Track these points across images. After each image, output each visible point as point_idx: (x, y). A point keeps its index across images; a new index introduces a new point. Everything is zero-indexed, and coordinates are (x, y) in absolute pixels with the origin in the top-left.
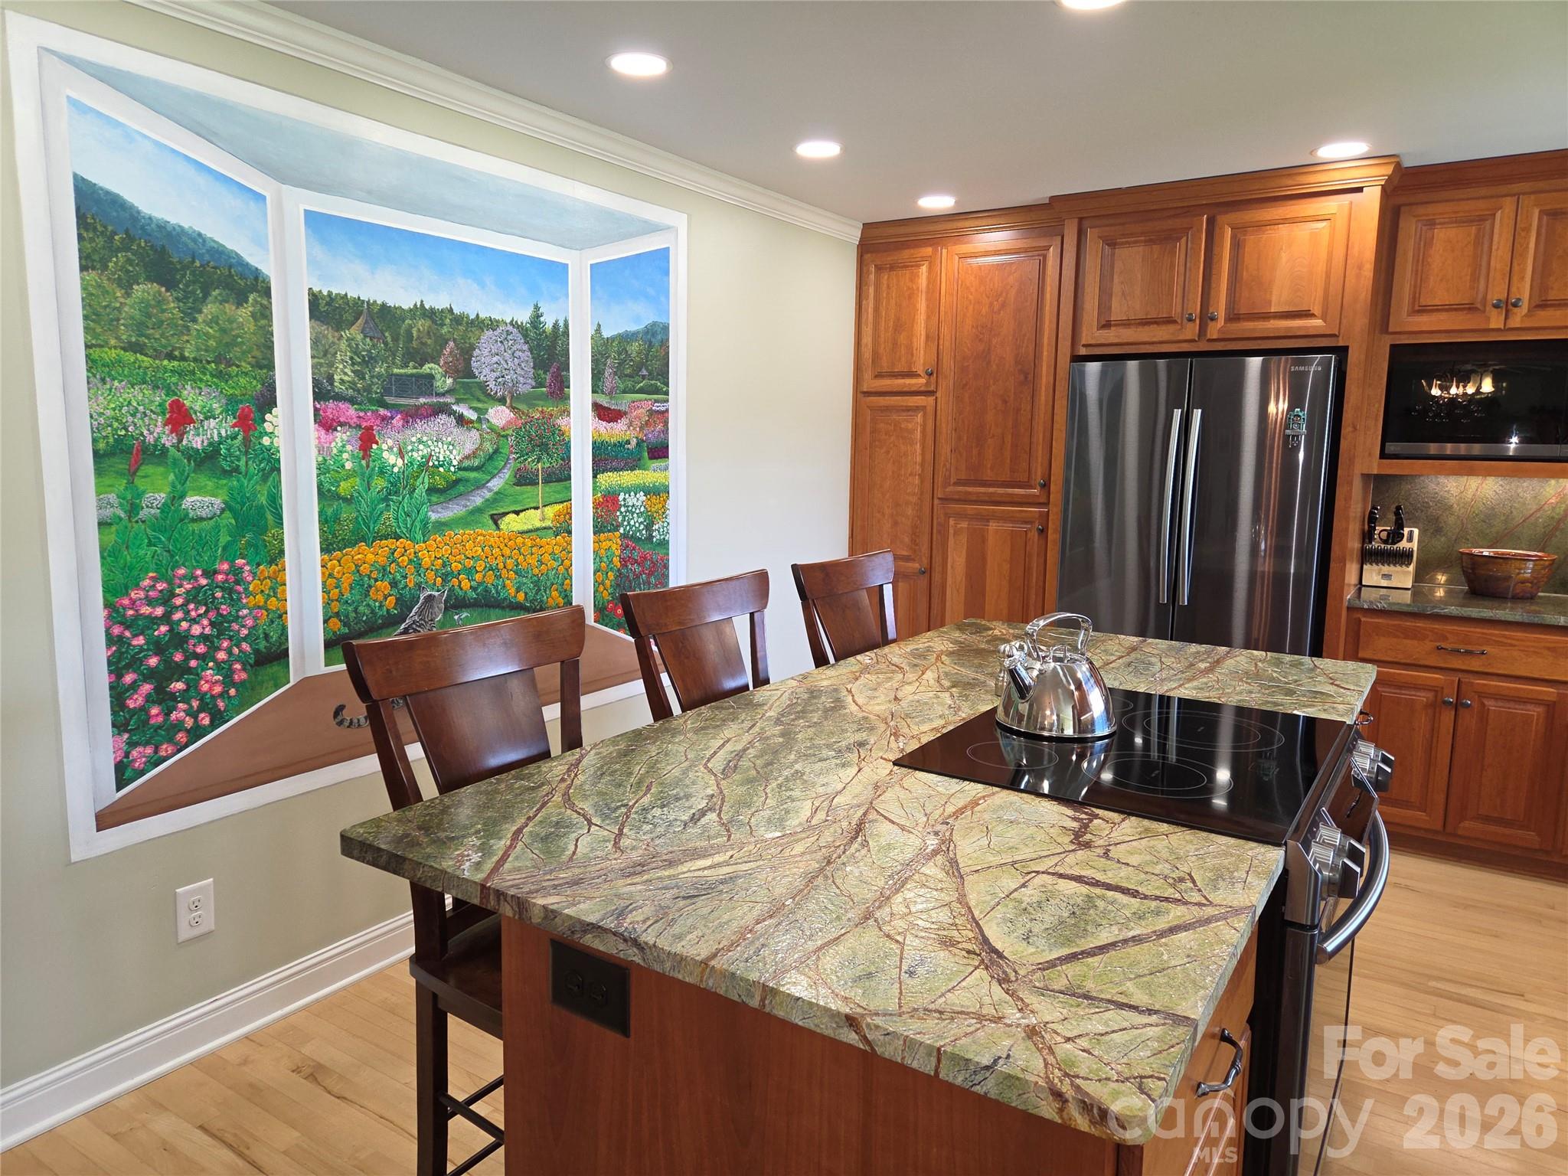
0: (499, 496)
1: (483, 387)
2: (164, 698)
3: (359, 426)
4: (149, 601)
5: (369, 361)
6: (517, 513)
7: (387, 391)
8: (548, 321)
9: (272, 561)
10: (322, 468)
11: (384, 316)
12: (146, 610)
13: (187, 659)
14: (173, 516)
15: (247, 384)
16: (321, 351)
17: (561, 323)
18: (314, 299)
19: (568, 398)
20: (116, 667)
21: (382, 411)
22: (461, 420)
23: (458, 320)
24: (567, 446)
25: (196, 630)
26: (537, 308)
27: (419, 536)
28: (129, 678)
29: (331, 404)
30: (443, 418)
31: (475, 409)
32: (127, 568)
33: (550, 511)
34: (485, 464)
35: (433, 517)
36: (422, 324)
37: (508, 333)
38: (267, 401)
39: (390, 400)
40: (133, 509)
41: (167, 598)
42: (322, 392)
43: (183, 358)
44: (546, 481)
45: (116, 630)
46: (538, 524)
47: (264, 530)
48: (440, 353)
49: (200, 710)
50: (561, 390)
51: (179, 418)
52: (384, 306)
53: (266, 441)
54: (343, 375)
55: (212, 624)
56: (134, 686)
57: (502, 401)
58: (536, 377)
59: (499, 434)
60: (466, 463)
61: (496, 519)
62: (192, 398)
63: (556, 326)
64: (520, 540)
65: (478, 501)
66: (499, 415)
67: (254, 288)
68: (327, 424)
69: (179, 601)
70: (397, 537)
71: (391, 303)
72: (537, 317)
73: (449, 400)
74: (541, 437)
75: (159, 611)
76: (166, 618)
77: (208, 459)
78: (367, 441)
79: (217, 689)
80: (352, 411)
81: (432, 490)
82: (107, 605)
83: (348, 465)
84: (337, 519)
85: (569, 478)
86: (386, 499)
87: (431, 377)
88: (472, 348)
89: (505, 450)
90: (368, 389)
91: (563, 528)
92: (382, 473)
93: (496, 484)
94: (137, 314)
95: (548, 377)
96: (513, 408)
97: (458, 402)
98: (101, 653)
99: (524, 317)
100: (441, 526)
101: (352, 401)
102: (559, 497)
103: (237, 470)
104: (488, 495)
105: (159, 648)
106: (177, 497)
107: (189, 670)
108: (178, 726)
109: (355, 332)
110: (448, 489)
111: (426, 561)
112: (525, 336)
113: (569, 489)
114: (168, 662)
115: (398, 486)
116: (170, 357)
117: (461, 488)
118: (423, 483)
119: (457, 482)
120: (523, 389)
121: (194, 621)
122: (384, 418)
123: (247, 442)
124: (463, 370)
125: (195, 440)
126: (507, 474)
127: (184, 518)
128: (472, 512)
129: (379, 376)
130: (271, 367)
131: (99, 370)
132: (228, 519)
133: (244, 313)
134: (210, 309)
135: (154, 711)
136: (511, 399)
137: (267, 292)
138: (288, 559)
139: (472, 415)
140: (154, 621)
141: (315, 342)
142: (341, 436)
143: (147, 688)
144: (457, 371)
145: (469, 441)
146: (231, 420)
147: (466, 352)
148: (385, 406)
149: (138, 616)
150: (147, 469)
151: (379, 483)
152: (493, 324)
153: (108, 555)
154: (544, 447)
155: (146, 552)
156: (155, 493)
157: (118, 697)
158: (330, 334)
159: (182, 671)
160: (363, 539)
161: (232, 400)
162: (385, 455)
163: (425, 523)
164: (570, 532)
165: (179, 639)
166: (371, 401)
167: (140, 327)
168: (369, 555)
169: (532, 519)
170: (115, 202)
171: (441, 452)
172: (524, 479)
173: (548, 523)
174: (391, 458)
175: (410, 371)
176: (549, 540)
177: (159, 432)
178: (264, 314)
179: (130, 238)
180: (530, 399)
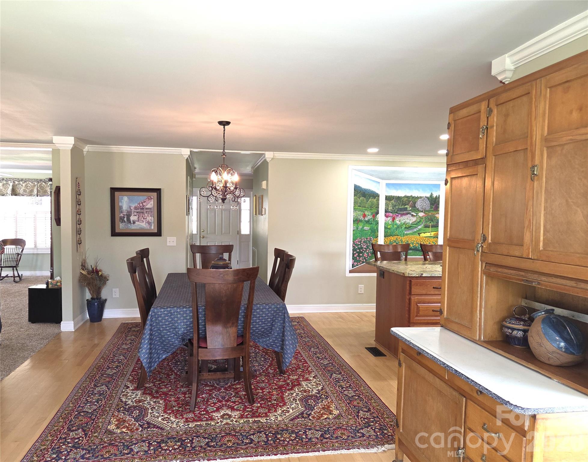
0: (420, 230)
1: (418, 209)
2: (359, 256)
3: (392, 217)
4: (358, 242)
5: (395, 206)
6: (424, 233)
7: (398, 211)
8: (434, 196)
9: (376, 238)
10: (385, 223)
11: (399, 198)
12: (358, 243)
13: (362, 251)
14: (362, 230)
15: (374, 211)
16: (387, 205)
17: (438, 196)
18: (386, 197)
19: (439, 210)
20: (354, 250)
21: (397, 214)
22: (413, 215)
23: (413, 197)
24: (438, 220)
25: (364, 247)
26: (432, 193)
27: (402, 236)
28: (355, 252)
29: (388, 213)
30: (409, 215)
31: (416, 213)
32: (356, 237)
33: (433, 233)
34: (417, 223)
35: (405, 233)
36: (406, 199)
37: (424, 199)
38: (377, 213)
39: (398, 212)
40: (357, 229)
41: (360, 242)
42: (386, 212)
43: (366, 207)
44: (432, 227)
45: (354, 245)
46: (430, 236)
47: (375, 233)
48: (409, 204)
49: (364, 259)
50: (437, 209)
51: (364, 216)
52: (398, 196)
53: (377, 219)
54: (390, 208)
55: (366, 246)
56: (355, 254)
57: (422, 212)
58: (430, 207)
59: (421, 218)
60: (413, 223)
61: (419, 234)
62: (366, 213)
63: (436, 196)
64: (425, 238)
65: (415, 230)
66: (421, 214)
67: (377, 196)
68: (387, 216)
69: (362, 242)
70: (398, 236)
71: (400, 196)
72: (432, 195)
73: (410, 212)
74: (431, 218)
75: (359, 243)
76: (360, 244)
77: (368, 222)
78: (394, 219)
79: (367, 256)
80: (391, 214)
81: (405, 228)
82: (353, 242)
83: (390, 223)
84: (387, 232)
85: (438, 227)
86: (396, 229)
87: (407, 208)
88: (416, 202)
89: (422, 221)
90: (394, 211)
91: (436, 237)
92: (396, 224)
93: (419, 227)
94: (360, 201)
95: (434, 206)
96: (424, 213)
97: (412, 212)
98: (352, 248)
99: (428, 195)
100: (407, 234)
101: (391, 213)
102: (436, 230)
103: (372, 223)
104: (418, 229)
105: (359, 249)
106: (363, 227)
107: (363, 253)
108: (361, 261)
109: (393, 201)
110: (409, 228)
111: (404, 241)
112: (428, 199)
113: (438, 229)
114: (360, 251)
115: (399, 227)
116: (364, 207)
117: (412, 228)
118: (404, 226)
119: (411, 226)
120: (427, 209)
121: (364, 245)
122: (397, 215)
123: (374, 219)
124: (414, 206)
125: (366, 219)
126: (422, 225)
127: (364, 230)
128: (414, 232)
129: (397, 208)
130: (378, 208)
131: (355, 209)
132: (370, 231)
133: (375, 200)
134: (370, 200)
135: (358, 258)
136: (424, 211)
137: (379, 197)
138: (379, 238)
139: (415, 214)
140: (359, 245)
141: (386, 204)
142: (389, 218)
143: (357, 254)
144: (412, 206)
145: (414, 219)
146: (372, 216)
147: (415, 203)
148: (397, 213)
149: (357, 244)
150: (359, 223)
151: (395, 226)
152: (421, 197)
153: (354, 234)
154: (432, 221)
155: (358, 235)
156: (360, 226)
157: (353, 254)
158: (388, 202)
159: (362, 253)
160: (392, 236)
161: (372, 213)
162: (397, 221)
163: (404, 233)
164: (438, 238)
165: (362, 248)
166: (395, 212)
167: (360, 203)
168: (392, 238)
169: (428, 234)
170: (359, 187)
171: (408, 221)
172: (426, 226)
173: (431, 236)
174: (398, 222)
175: (402, 207)
176: (432, 239)
177: (361, 218)
178: (378, 200)
179: (360, 191)
180: (429, 211)
